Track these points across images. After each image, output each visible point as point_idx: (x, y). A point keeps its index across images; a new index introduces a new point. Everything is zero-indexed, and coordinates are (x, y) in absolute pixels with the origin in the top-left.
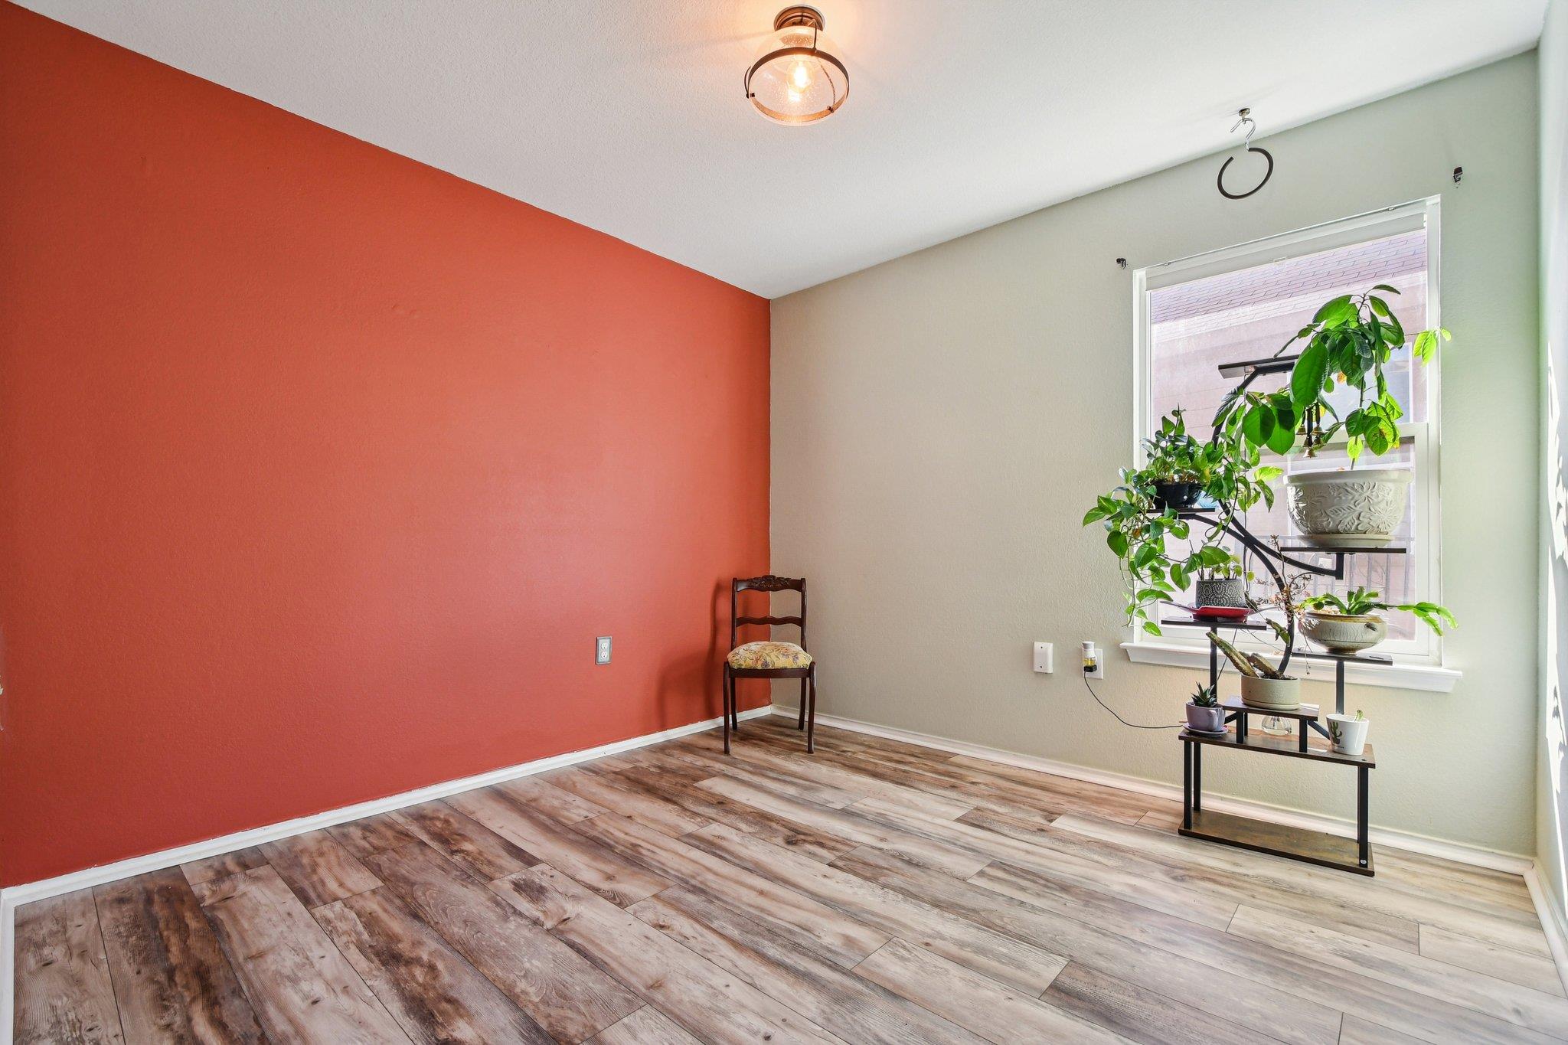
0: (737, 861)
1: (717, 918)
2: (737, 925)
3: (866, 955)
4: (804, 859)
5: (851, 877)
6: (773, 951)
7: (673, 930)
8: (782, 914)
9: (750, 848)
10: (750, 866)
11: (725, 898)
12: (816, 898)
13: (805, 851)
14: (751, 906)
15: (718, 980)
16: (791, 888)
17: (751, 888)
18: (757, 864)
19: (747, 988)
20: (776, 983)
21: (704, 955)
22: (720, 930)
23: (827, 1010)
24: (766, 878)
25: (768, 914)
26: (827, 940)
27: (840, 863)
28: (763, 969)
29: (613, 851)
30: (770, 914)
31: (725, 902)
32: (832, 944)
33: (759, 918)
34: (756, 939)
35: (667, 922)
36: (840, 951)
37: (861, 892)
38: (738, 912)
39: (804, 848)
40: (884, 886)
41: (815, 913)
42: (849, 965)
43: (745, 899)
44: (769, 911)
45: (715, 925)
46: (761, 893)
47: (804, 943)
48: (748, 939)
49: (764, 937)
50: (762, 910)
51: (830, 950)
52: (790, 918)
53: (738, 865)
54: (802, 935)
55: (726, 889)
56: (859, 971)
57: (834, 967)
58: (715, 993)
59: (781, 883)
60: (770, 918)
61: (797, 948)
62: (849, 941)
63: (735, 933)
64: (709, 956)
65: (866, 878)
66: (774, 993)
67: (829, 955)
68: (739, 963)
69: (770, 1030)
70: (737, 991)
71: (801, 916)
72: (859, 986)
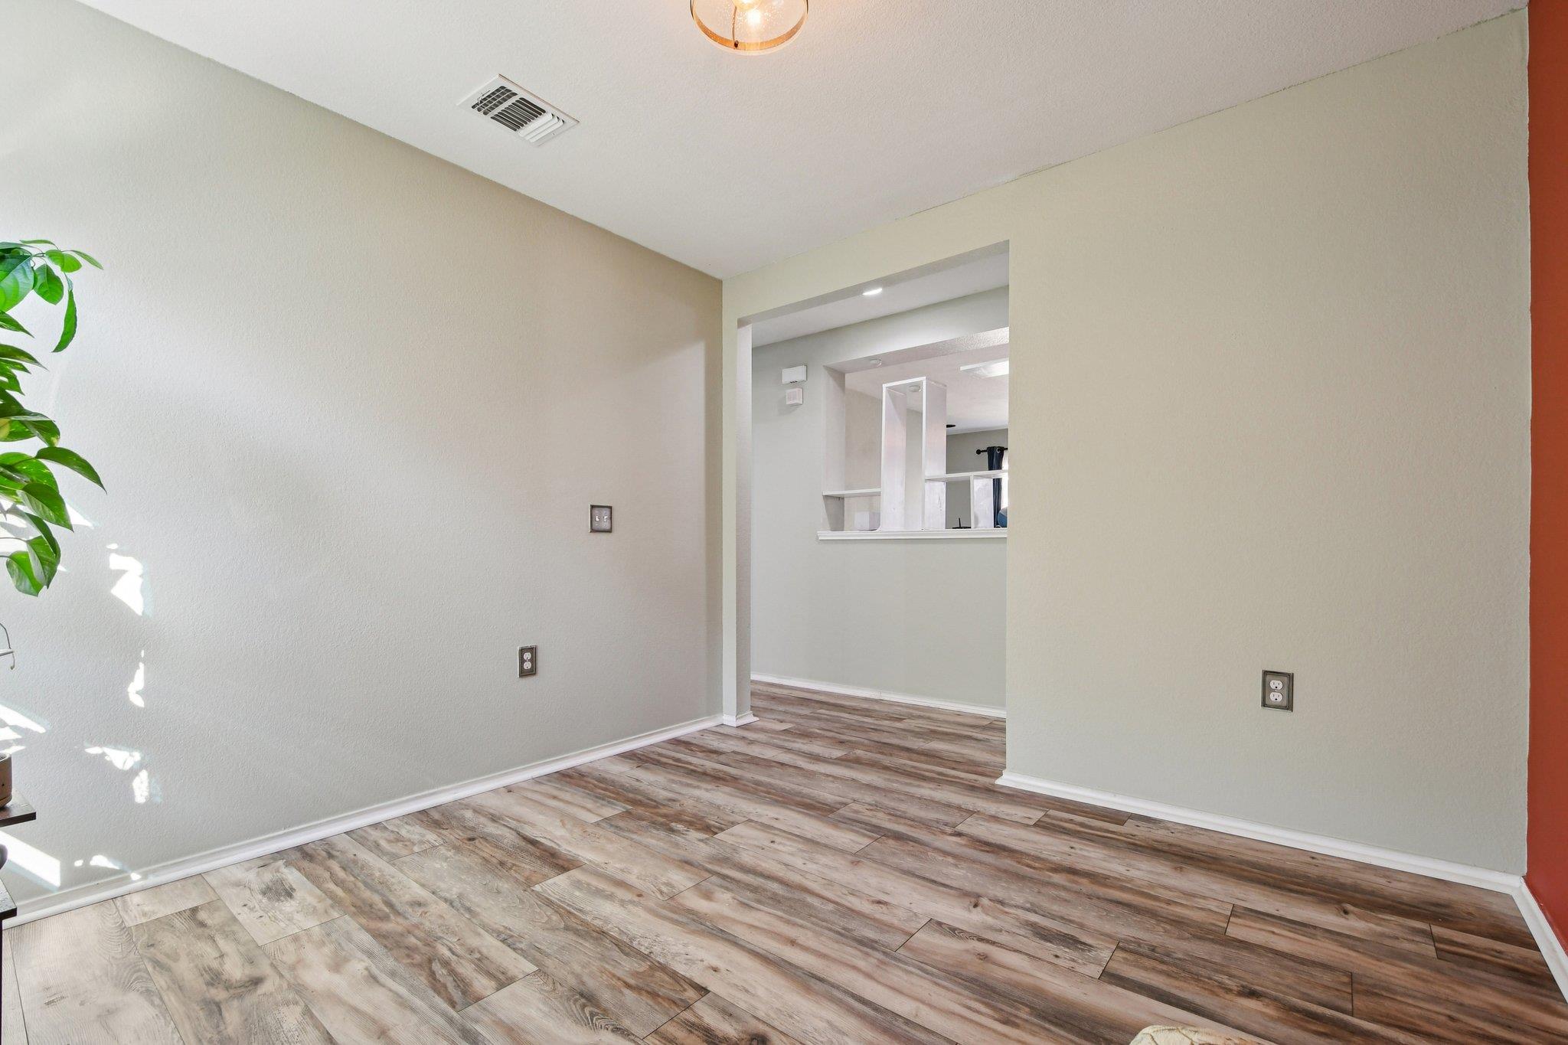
0: (836, 993)
1: (831, 912)
2: (810, 906)
3: (697, 886)
4: (742, 1002)
5: (681, 969)
6: (775, 887)
7: (868, 900)
8: (767, 918)
9: (825, 1025)
10: (818, 986)
11: (831, 934)
12: (731, 938)
13: (738, 1019)
14: (801, 926)
15: (811, 867)
16: (758, 950)
17: (805, 949)
18: (808, 989)
19: (790, 863)
20: (769, 866)
21: (830, 883)
22: (825, 901)
23: (735, 854)
24: (790, 964)
25: (782, 917)
26: (727, 896)
27: (691, 994)
28: (781, 874)
29: (1031, 1008)
30: (780, 918)
31: (830, 930)
32: (723, 893)
33: (791, 914)
34: (790, 895)
35: (876, 907)
36: (717, 888)
37: (678, 948)
38: (814, 919)
39: (739, 1028)
40: (645, 957)
41: (735, 921)
42: (714, 879)
43: (810, 934)
44: (781, 921)
45: (831, 907)
46: (793, 943)
47: (748, 893)
48: (797, 895)
49: (783, 897)
50: (788, 922)
51: (727, 889)
52: (759, 915)
53: (833, 985)
54: (749, 899)
55: (836, 946)
56: (707, 875)
57: (724, 877)
58: (812, 860)
59: (771, 957)
60: (780, 913)
61: (755, 889)
62: (708, 896)
63: (810, 899)
64: (826, 882)
65: (663, 968)
66: (771, 861)
67: (728, 885)
68: (801, 877)
69: (772, 845)
70: (798, 862)
71: (750, 917)
72: (709, 866)
